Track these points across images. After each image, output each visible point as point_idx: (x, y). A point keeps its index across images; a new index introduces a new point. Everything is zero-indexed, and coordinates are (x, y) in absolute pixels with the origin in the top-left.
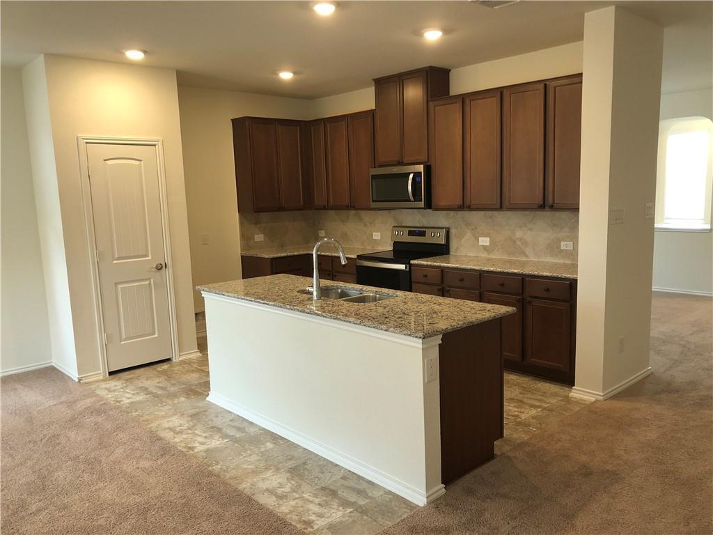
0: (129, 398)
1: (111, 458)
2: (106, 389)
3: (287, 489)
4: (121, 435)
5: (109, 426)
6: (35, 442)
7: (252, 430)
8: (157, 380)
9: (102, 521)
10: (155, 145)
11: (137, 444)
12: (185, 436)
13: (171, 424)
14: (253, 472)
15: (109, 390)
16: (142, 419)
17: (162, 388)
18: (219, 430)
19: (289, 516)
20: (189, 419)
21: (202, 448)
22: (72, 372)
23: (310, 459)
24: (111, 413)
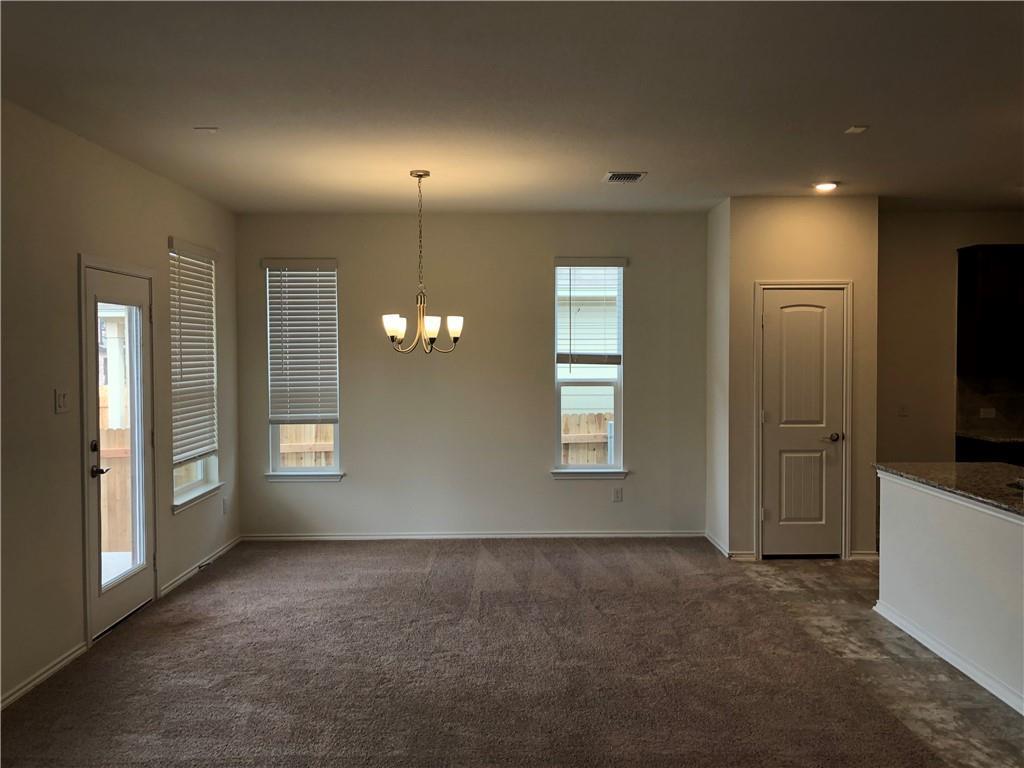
0: (779, 587)
1: (749, 637)
2: (757, 572)
3: (952, 726)
4: (763, 619)
5: (751, 607)
6: (678, 603)
7: (925, 656)
8: (816, 575)
9: (729, 687)
10: (843, 289)
11: (778, 632)
12: (835, 639)
13: (821, 624)
14: (910, 697)
15: (759, 574)
16: (790, 610)
17: (820, 585)
18: (880, 644)
19: (942, 753)
20: (846, 624)
21: (852, 656)
22: (724, 548)
23: (994, 707)
24: (757, 595)
